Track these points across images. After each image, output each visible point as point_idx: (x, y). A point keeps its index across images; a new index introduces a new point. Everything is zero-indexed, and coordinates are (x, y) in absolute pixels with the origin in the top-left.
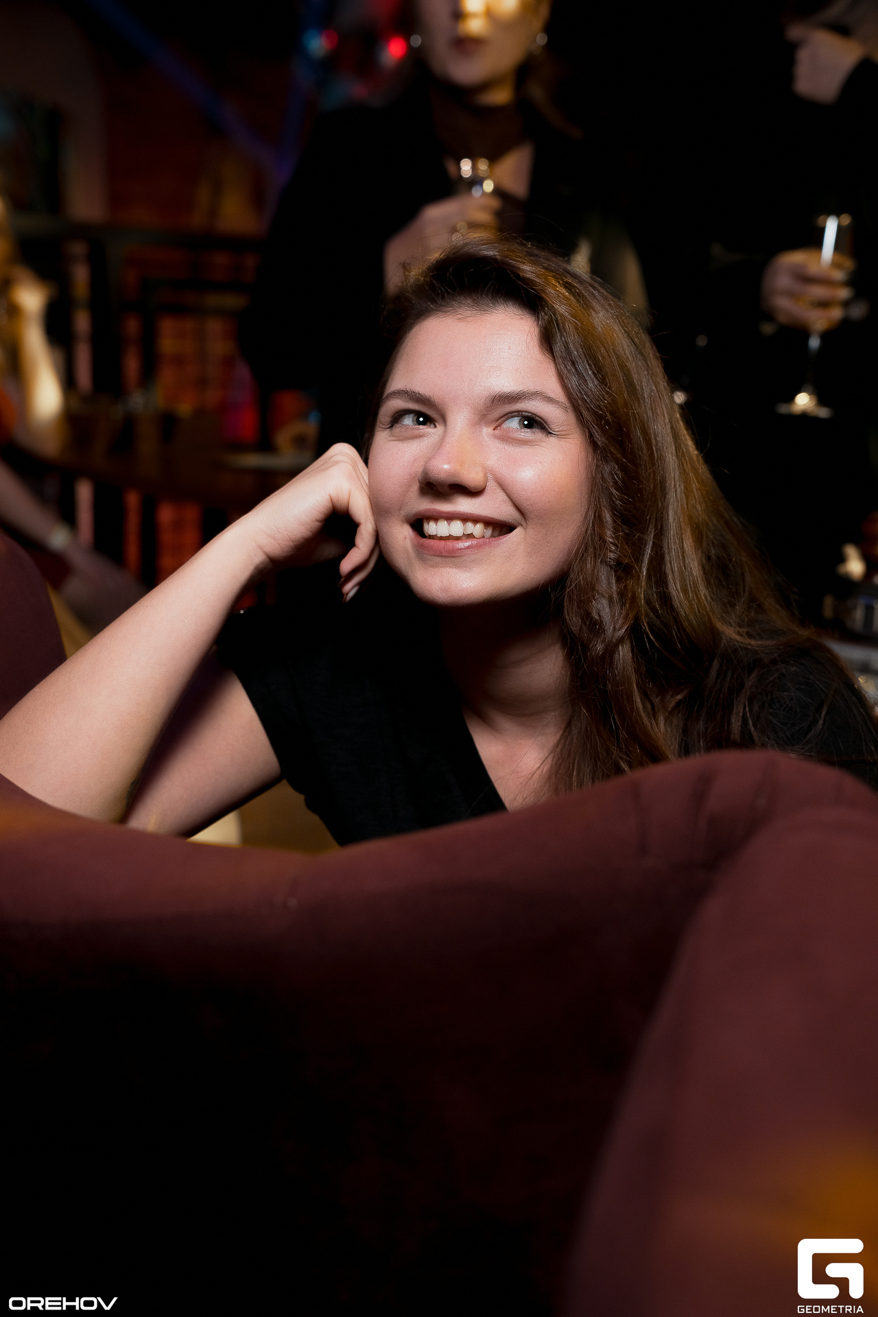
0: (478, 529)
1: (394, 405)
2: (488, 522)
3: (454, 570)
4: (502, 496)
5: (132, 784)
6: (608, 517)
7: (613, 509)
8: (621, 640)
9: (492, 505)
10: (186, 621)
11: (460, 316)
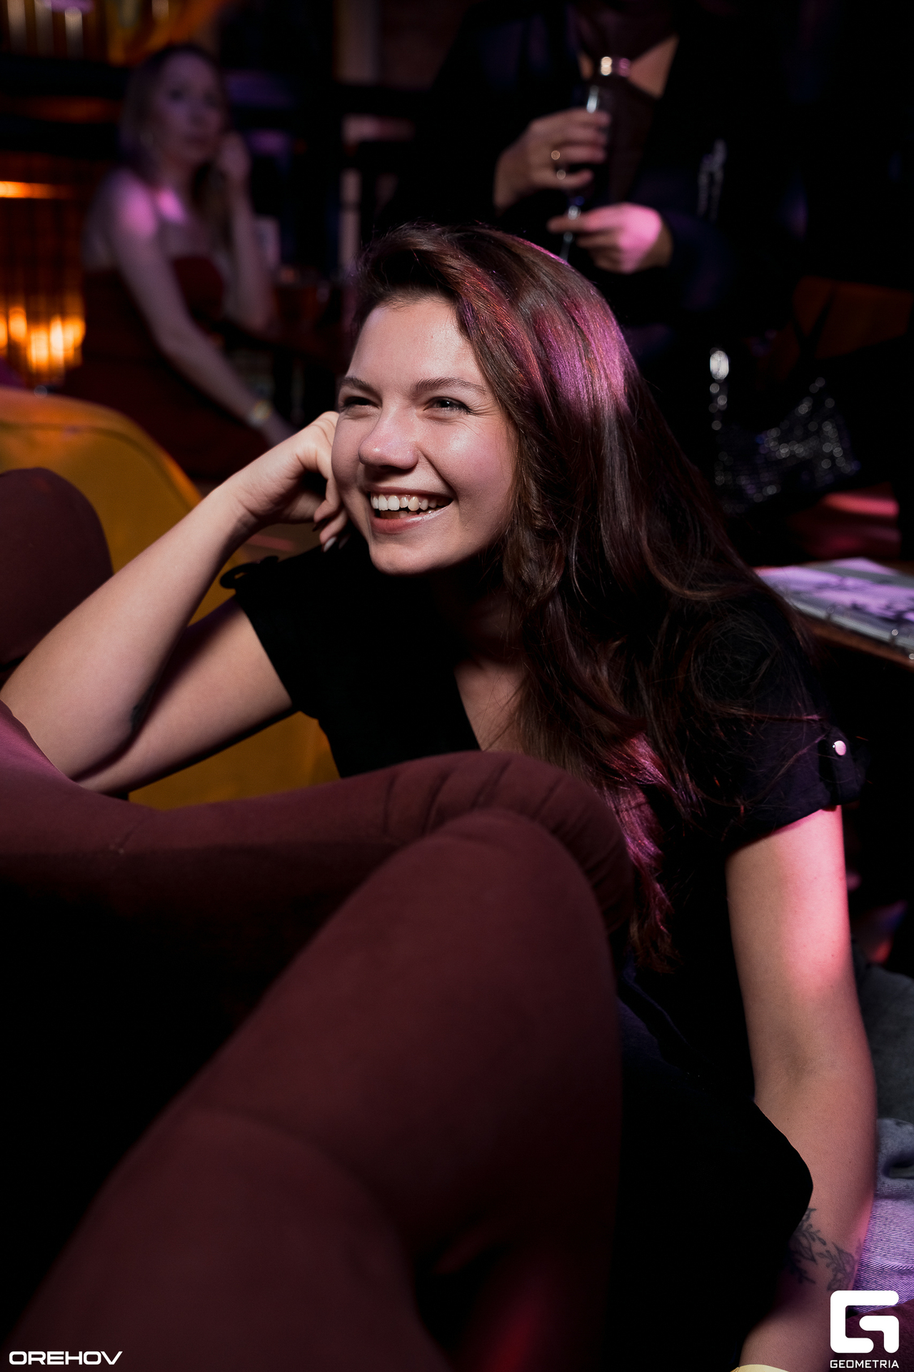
0: (413, 503)
1: (347, 391)
2: (422, 495)
3: (398, 546)
4: (431, 470)
5: (135, 708)
6: (533, 488)
7: (536, 480)
8: (551, 597)
9: (422, 479)
10: (176, 567)
11: (395, 307)
